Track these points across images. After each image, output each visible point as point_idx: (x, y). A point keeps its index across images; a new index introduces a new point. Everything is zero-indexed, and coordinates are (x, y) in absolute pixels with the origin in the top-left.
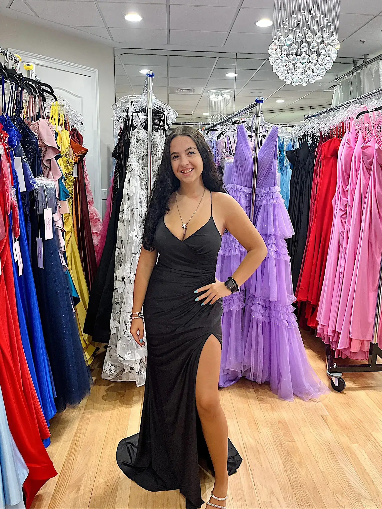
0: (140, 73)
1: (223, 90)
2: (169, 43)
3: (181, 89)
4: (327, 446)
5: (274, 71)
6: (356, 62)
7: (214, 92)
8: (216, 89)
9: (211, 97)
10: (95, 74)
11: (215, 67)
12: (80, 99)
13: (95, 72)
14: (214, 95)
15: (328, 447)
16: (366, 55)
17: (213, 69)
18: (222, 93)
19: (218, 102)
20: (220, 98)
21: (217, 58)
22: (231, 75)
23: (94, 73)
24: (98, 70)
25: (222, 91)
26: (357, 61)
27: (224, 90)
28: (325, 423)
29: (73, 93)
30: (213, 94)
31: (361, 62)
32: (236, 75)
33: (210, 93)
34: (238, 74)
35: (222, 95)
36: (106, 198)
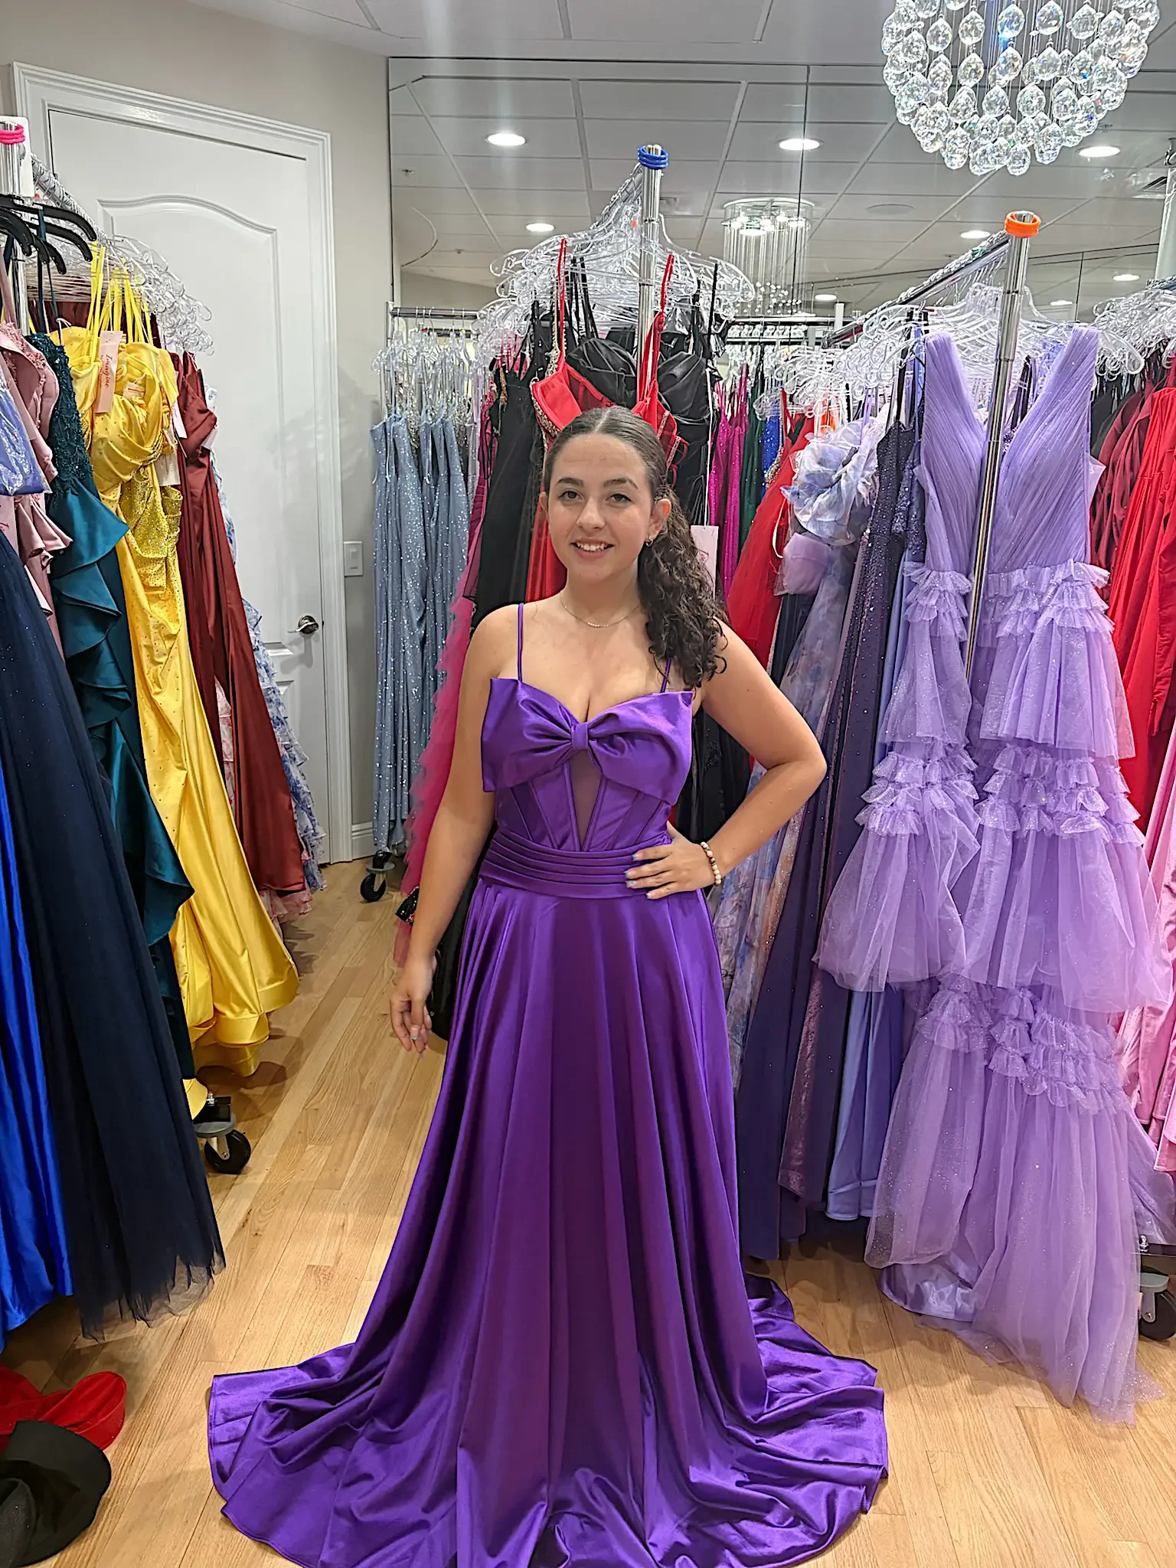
0: (488, 144)
1: (776, 199)
2: (568, 36)
4: (1023, 1543)
5: (904, 121)
7: (744, 209)
8: (752, 195)
9: (735, 225)
10: (318, 148)
11: (740, 119)
12: (269, 235)
13: (320, 143)
14: (743, 219)
15: (1024, 1549)
17: (732, 125)
18: (773, 211)
19: (758, 240)
20: (767, 225)
21: (744, 83)
22: (798, 144)
23: (317, 144)
24: (329, 135)
25: (772, 202)
27: (779, 201)
28: (1027, 1440)
29: (243, 217)
30: (742, 213)
32: (815, 145)
33: (730, 211)
34: (820, 141)
35: (773, 216)
36: (359, 572)
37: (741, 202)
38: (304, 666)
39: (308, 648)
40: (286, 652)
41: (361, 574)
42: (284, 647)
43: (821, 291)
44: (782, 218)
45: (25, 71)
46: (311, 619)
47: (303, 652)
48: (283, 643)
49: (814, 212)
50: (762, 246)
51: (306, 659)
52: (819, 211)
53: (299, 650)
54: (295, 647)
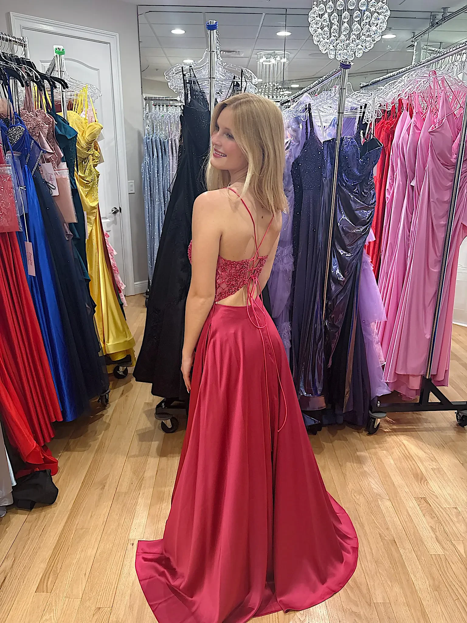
0: (172, 33)
1: (276, 52)
3: (224, 51)
6: (434, 17)
7: (264, 55)
8: (267, 50)
9: (261, 60)
10: (114, 40)
11: (263, 25)
12: (97, 71)
13: (115, 37)
14: (264, 59)
16: (446, 8)
17: (260, 27)
18: (275, 56)
19: (270, 66)
20: (273, 61)
21: (264, 14)
22: (283, 33)
24: (118, 34)
25: (274, 52)
26: (436, 15)
29: (89, 65)
30: (264, 57)
31: (440, 17)
32: (289, 34)
33: (259, 56)
34: (291, 32)
35: (275, 58)
36: (133, 192)
37: (263, 53)
38: (114, 224)
39: (115, 219)
40: (108, 220)
41: (134, 192)
42: (107, 219)
43: (294, 83)
44: (278, 59)
45: (14, 15)
46: (116, 208)
47: (114, 220)
48: (107, 217)
49: (290, 56)
50: (271, 69)
51: (115, 222)
52: (291, 56)
53: (113, 219)
54: (111, 219)
